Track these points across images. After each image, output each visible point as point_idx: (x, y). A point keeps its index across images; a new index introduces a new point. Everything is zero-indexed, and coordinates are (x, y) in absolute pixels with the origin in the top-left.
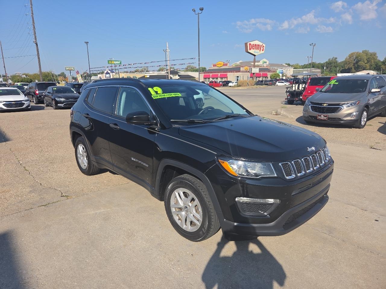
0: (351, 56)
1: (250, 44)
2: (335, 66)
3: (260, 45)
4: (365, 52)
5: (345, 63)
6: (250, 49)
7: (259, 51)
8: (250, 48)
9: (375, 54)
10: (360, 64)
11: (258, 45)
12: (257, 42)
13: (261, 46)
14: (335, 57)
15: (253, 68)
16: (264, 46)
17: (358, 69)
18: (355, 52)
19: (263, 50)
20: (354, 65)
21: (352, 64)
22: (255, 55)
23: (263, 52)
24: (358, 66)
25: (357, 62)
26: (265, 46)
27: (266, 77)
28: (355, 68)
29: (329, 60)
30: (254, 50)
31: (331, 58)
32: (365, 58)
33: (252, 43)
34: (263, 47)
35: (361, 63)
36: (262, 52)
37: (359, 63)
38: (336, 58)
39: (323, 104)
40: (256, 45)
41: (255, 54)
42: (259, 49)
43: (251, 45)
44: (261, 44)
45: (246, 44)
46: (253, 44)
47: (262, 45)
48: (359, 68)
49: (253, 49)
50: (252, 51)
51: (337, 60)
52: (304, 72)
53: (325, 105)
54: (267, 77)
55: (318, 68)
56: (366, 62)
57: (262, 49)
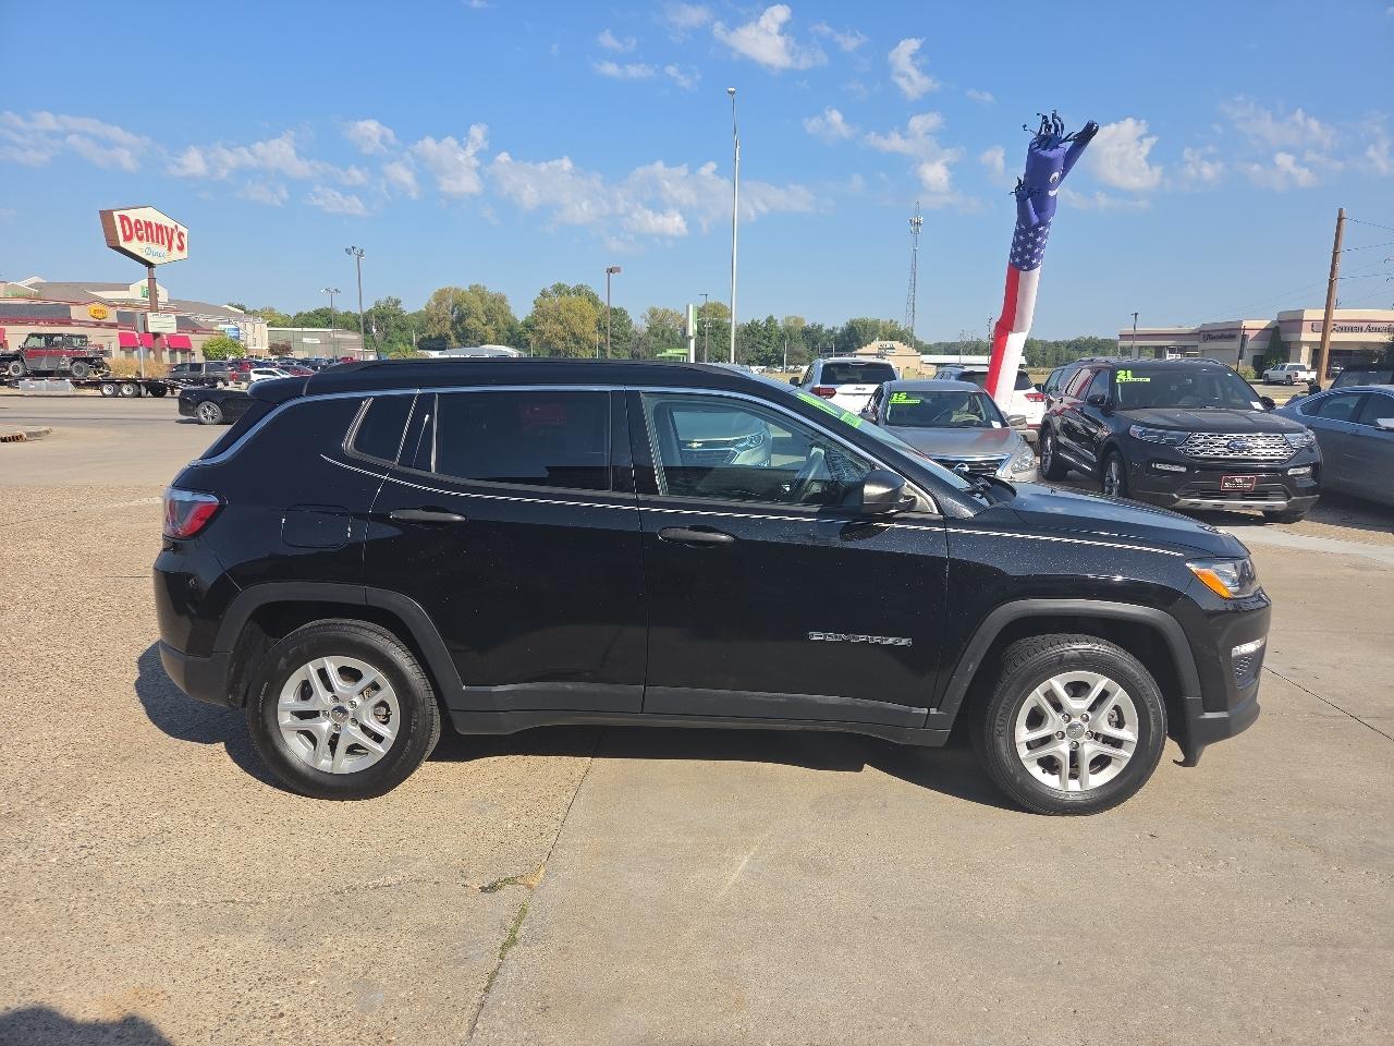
0: (441, 297)
1: (123, 218)
2: (397, 326)
3: (166, 228)
4: (475, 290)
5: (427, 319)
6: (128, 238)
7: (164, 249)
8: (128, 233)
9: (502, 300)
10: (469, 325)
11: (159, 227)
12: (150, 215)
13: (172, 230)
14: (394, 297)
15: (149, 314)
16: (181, 235)
17: (465, 338)
18: (450, 289)
19: (181, 248)
20: (453, 327)
21: (448, 324)
22: (150, 265)
23: (185, 254)
24: (465, 330)
25: (461, 319)
26: (186, 236)
27: (186, 350)
28: (458, 337)
29: (377, 305)
30: (145, 244)
31: (383, 299)
32: (480, 308)
33: (133, 215)
34: (179, 237)
35: (471, 322)
36: (176, 254)
37: (467, 321)
38: (398, 302)
39: (691, 442)
40: (148, 225)
41: (149, 258)
42: (166, 242)
43: (129, 221)
44: (169, 223)
45: (106, 217)
46: (138, 221)
47: (176, 227)
48: (468, 337)
49: (140, 239)
50: (134, 246)
51: (402, 306)
52: (305, 340)
53: (695, 445)
54: (189, 350)
55: (347, 327)
56: (484, 320)
57: (176, 242)
